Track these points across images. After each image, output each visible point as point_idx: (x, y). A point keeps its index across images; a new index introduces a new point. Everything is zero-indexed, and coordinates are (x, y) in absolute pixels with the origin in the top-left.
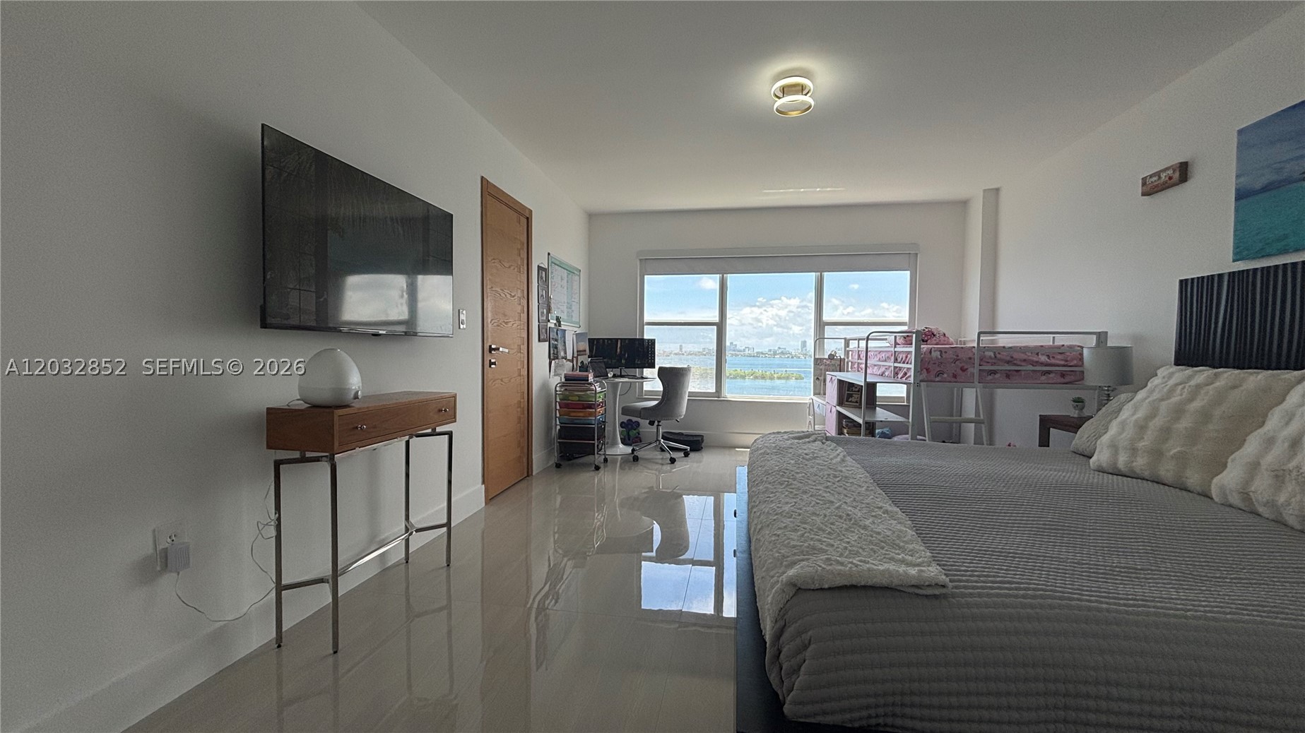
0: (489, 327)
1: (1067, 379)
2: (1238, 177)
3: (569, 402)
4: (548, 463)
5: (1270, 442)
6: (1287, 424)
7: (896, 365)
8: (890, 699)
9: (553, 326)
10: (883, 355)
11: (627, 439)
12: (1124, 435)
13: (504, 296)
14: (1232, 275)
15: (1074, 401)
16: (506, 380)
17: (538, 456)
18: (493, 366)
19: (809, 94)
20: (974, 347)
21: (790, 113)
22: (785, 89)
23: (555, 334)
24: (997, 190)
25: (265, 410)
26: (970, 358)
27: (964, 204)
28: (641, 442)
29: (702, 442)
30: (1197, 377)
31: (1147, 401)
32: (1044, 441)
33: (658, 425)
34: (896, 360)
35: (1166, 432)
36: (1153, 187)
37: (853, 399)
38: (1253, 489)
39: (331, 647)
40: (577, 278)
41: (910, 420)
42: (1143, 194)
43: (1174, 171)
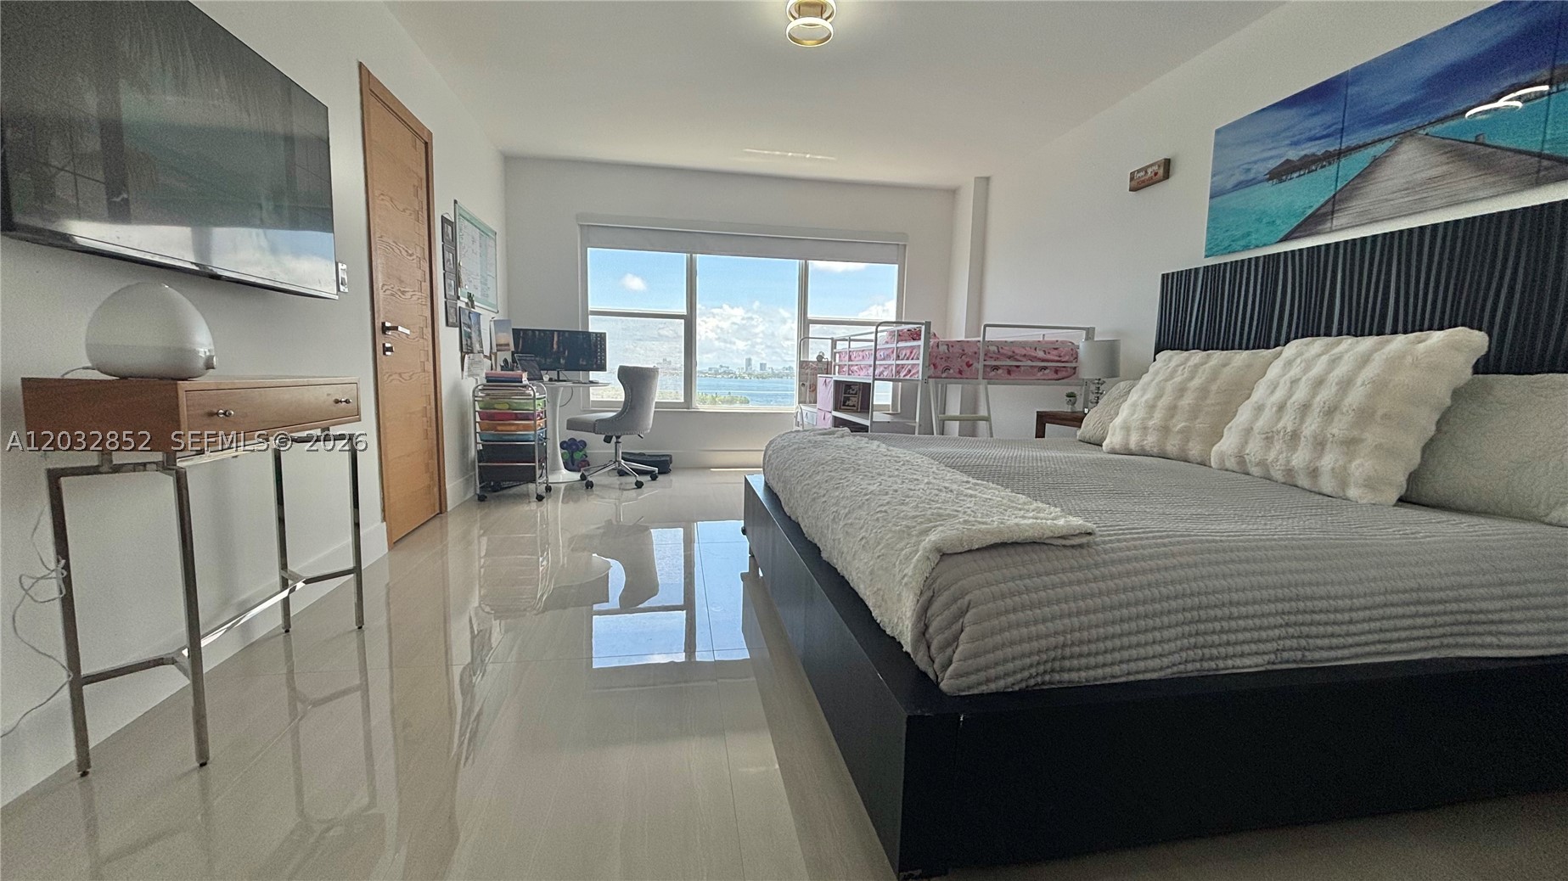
0: (380, 295)
1: (1060, 375)
2: (1213, 175)
3: (496, 411)
4: (465, 494)
5: (1260, 409)
6: (1272, 392)
7: (899, 362)
8: (1052, 654)
9: (463, 306)
10: (882, 353)
11: (570, 463)
12: (1136, 416)
13: (398, 251)
14: (1206, 268)
15: (1068, 396)
16: (406, 376)
17: (453, 485)
18: (387, 353)
19: (830, 20)
20: (979, 341)
21: (804, 41)
22: (801, 8)
23: (467, 318)
24: (988, 179)
25: (19, 383)
26: (976, 353)
27: (953, 193)
28: (589, 465)
29: (671, 463)
30: (1193, 358)
31: (1154, 382)
32: (1040, 433)
33: (617, 442)
34: (898, 357)
35: (1172, 410)
36: (1140, 183)
37: (850, 403)
38: (1247, 452)
39: (194, 758)
40: (492, 243)
41: (917, 420)
42: (1130, 190)
43: (1159, 166)
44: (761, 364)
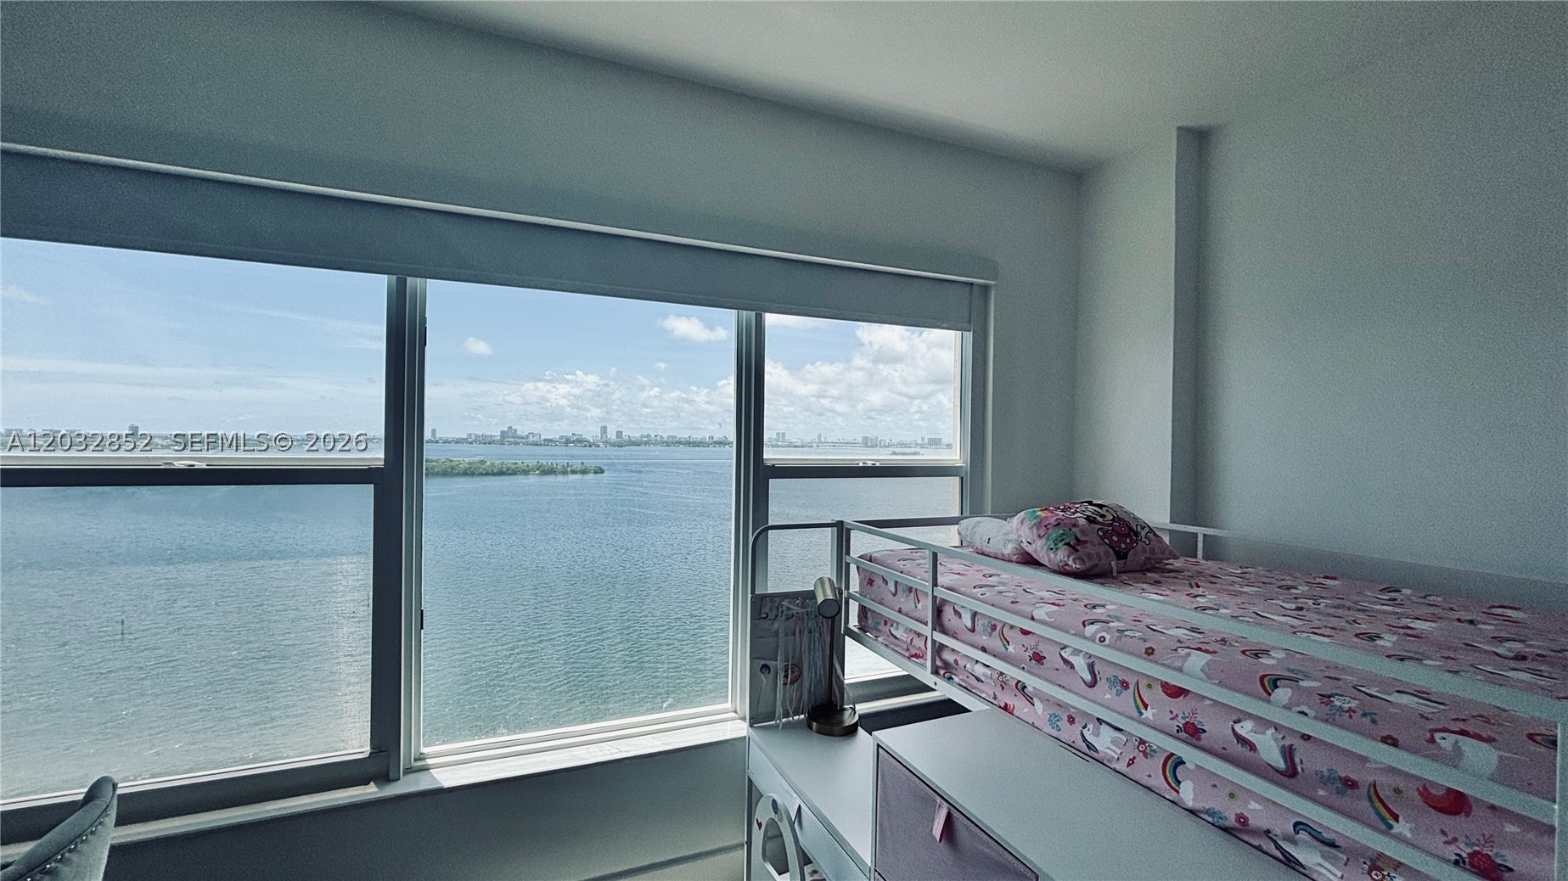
44: (617, 432)
